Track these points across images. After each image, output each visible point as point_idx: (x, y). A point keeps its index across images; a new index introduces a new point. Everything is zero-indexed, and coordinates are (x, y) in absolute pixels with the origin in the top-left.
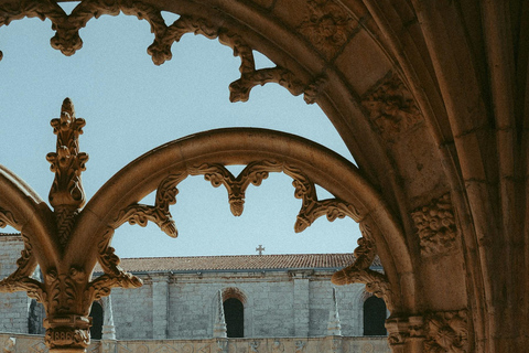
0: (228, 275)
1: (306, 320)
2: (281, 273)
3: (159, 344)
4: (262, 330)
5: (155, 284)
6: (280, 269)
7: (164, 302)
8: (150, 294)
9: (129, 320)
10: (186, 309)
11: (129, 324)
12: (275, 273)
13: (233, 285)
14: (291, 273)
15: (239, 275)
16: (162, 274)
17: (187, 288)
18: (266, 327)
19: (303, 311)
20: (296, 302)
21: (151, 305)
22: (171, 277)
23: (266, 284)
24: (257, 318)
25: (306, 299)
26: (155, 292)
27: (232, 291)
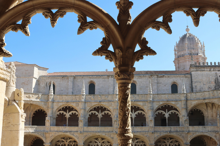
0: (90, 77)
1: (112, 90)
2: (105, 76)
3: (66, 96)
4: (100, 93)
5: (69, 79)
6: (106, 75)
7: (72, 84)
8: (68, 82)
9: (62, 89)
10: (78, 86)
11: (62, 90)
12: (104, 76)
13: (92, 80)
14: (108, 76)
15: (93, 77)
16: (71, 76)
17: (79, 80)
18: (101, 92)
19: (111, 87)
20: (109, 84)
21: (68, 85)
22: (75, 77)
23: (101, 79)
24: (99, 89)
25: (112, 84)
26: (69, 81)
27: (92, 81)
